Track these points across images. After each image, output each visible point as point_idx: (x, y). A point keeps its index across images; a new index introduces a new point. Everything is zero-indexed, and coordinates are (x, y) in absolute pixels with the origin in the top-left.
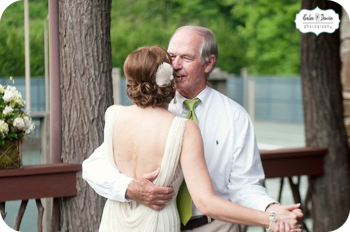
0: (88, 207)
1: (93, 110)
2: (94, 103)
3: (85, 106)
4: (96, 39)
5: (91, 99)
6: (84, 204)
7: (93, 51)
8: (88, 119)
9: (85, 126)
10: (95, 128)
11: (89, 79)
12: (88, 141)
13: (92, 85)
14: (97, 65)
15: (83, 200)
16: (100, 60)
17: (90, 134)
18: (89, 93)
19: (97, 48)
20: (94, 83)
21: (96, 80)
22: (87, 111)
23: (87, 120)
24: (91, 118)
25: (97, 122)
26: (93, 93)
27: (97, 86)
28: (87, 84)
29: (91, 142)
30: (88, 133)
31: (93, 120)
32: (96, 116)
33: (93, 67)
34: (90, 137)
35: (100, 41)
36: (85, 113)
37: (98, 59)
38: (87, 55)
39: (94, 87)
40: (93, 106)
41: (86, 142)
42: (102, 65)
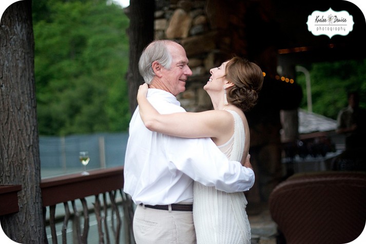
0: (29, 221)
1: (29, 139)
2: (29, 133)
3: (22, 136)
4: (29, 80)
5: (27, 130)
6: (26, 218)
7: (27, 89)
8: (26, 146)
9: (22, 152)
10: (31, 154)
11: (25, 113)
12: (26, 165)
13: (27, 118)
14: (30, 101)
15: (24, 214)
16: (32, 97)
17: (27, 159)
18: (25, 124)
19: (30, 87)
20: (29, 116)
21: (30, 113)
22: (24, 139)
23: (24, 148)
24: (28, 146)
25: (32, 148)
26: (28, 124)
27: (31, 118)
28: (24, 117)
29: (28, 166)
30: (25, 158)
31: (29, 147)
32: (32, 143)
33: (27, 103)
34: (27, 161)
35: (31, 82)
36: (22, 142)
37: (31, 96)
38: (23, 93)
39: (29, 120)
40: (29, 136)
41: (24, 166)
42: (33, 101)
